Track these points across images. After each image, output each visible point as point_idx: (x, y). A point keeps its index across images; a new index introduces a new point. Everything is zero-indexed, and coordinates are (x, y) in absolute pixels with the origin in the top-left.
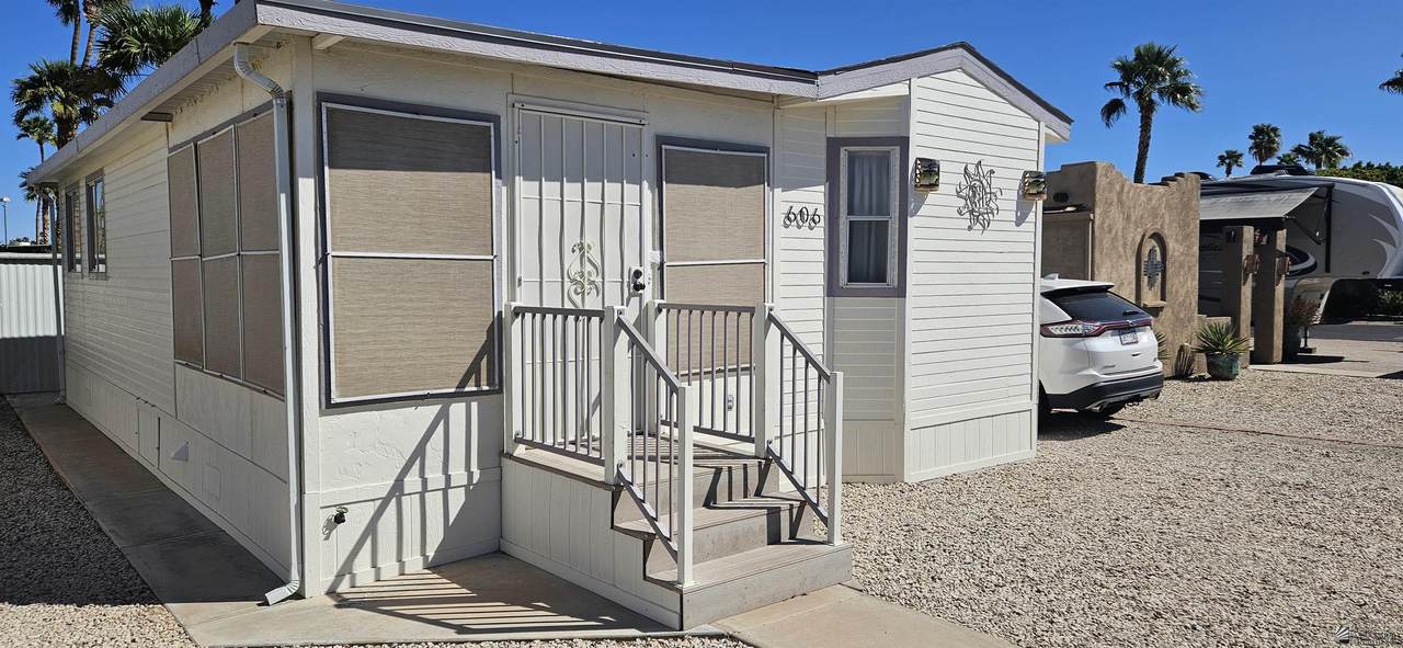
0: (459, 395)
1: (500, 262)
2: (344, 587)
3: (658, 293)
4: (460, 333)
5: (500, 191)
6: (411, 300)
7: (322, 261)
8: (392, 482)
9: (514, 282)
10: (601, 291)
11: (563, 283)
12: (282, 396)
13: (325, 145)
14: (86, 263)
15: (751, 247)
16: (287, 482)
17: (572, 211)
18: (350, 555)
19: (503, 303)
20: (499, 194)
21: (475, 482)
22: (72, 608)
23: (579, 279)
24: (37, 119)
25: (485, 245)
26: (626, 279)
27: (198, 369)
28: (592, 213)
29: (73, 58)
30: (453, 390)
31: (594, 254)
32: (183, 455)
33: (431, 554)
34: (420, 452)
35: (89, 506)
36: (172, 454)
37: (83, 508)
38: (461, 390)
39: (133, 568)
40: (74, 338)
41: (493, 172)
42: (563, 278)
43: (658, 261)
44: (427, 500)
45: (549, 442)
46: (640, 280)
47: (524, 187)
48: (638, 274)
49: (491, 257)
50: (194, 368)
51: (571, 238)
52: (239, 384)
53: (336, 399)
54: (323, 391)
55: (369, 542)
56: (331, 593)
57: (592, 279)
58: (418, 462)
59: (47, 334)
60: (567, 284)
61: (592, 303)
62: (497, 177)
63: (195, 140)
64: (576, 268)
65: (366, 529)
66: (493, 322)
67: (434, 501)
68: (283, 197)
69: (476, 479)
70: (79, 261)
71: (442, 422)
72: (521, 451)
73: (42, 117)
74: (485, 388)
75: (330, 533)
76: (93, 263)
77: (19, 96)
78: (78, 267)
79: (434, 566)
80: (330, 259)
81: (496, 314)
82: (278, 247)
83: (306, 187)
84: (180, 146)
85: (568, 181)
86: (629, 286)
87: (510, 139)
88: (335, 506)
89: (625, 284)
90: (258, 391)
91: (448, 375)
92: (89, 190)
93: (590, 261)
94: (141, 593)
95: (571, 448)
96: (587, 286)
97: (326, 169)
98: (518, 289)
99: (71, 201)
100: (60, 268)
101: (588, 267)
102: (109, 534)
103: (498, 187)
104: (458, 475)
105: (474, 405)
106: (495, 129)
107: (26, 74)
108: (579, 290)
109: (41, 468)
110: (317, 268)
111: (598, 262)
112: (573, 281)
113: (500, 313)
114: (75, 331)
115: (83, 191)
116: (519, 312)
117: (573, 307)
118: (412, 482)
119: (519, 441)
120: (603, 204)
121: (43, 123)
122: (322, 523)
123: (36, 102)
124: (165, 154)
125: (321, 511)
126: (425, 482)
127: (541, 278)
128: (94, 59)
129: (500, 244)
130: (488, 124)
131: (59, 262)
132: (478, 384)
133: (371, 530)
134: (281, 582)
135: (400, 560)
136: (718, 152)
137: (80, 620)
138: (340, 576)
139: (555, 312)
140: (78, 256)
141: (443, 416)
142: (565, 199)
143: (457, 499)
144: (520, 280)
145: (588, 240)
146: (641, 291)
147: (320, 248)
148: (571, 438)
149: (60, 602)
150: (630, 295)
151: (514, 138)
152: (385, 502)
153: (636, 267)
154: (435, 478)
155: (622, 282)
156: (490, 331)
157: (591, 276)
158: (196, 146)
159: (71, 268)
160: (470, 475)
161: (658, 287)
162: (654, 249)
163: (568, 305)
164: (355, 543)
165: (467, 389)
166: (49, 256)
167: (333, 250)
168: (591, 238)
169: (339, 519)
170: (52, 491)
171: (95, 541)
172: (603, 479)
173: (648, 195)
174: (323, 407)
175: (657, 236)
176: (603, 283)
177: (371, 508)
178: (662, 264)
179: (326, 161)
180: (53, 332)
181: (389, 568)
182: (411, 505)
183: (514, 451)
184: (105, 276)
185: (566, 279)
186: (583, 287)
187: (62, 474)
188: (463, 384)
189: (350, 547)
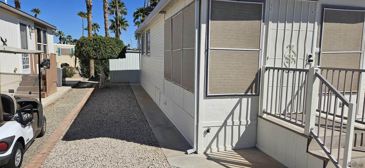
0: (245, 96)
1: (262, 51)
2: (208, 152)
3: (317, 63)
4: (247, 75)
5: (264, 27)
6: (233, 64)
7: (207, 51)
8: (224, 121)
9: (266, 58)
10: (296, 62)
11: (282, 59)
12: (193, 92)
13: (210, 13)
14: (146, 53)
15: (356, 46)
16: (194, 118)
17: (288, 33)
18: (211, 143)
19: (261, 66)
20: (263, 28)
21: (249, 124)
22: (139, 144)
23: (288, 58)
24: (138, 22)
25: (257, 46)
26: (306, 58)
27: (170, 81)
28: (295, 34)
29: (145, 6)
30: (244, 94)
31: (295, 49)
32: (165, 103)
33: (234, 145)
34: (232, 113)
35: (144, 114)
36: (163, 103)
37: (143, 114)
38: (246, 94)
39: (154, 134)
40: (143, 70)
41: (262, 20)
42: (283, 57)
43: (318, 51)
44: (234, 128)
45: (273, 113)
46: (311, 59)
47: (272, 25)
48: (310, 56)
49: (259, 50)
50: (169, 81)
51: (287, 43)
52: (180, 86)
53: (209, 94)
54: (205, 92)
55: (216, 139)
56: (205, 153)
57: (293, 58)
58: (231, 116)
59: (138, 69)
60: (284, 59)
61: (293, 66)
62: (263, 22)
63: (171, 17)
64: (288, 54)
65: (215, 135)
66: (258, 72)
67: (236, 128)
68: (197, 30)
69: (249, 123)
70: (144, 52)
71: (239, 104)
72: (265, 116)
73: (139, 21)
74: (254, 94)
75: (205, 135)
76: (147, 53)
77: (134, 15)
78: (144, 54)
79: (235, 149)
80: (209, 49)
81: (259, 69)
82: (194, 46)
83: (204, 27)
84: (168, 20)
85: (287, 23)
86: (306, 61)
87: (268, 8)
88: (207, 127)
89: (305, 60)
90: (186, 89)
91: (242, 89)
92: (147, 34)
93: (293, 51)
94: (155, 143)
95: (283, 117)
96: (291, 60)
97: (210, 20)
98: (267, 61)
99: (143, 37)
100: (141, 54)
101: (292, 54)
102: (149, 123)
103: (263, 25)
104: (243, 121)
105: (250, 99)
106: (264, 5)
107: (136, 11)
108: (288, 62)
109: (135, 102)
110: (205, 53)
111: (296, 51)
112: (286, 58)
113: (260, 69)
114: (143, 69)
115: (146, 35)
116: (267, 69)
117: (285, 67)
118: (229, 122)
119: (264, 112)
120: (299, 31)
121: (139, 22)
122: (203, 132)
123: (137, 17)
124: (164, 23)
125: (203, 128)
126: (233, 122)
127: (275, 57)
128: (149, 5)
129: (262, 45)
130: (261, 3)
131: (140, 53)
132: (252, 92)
133: (217, 135)
134: (191, 148)
135: (225, 146)
136: (346, 10)
137: (141, 149)
138: (208, 148)
139: (279, 69)
140: (144, 51)
141: (240, 102)
142: (286, 29)
143: (243, 129)
144: (268, 58)
145: (293, 44)
146: (311, 63)
147: (206, 46)
148: (282, 113)
149: (137, 142)
150: (307, 64)
151: (270, 8)
152: (221, 127)
153: (310, 54)
154: (236, 121)
155: (304, 59)
156: (257, 75)
157: (293, 56)
158: (172, 19)
159: (143, 54)
160: (247, 122)
161: (317, 61)
162: (317, 47)
163: (284, 67)
164: (212, 139)
165: (248, 94)
166: (139, 51)
167: (210, 47)
168: (294, 43)
169: (208, 131)
170: (137, 108)
171: (145, 124)
172: (304, 133)
173: (316, 27)
174: (205, 97)
175: (319, 42)
176: (297, 59)
177: (217, 129)
178: (320, 53)
179: (210, 18)
180: (139, 69)
181: (222, 148)
182: (229, 129)
183: (263, 116)
184: (149, 56)
185: (284, 58)
186: (290, 60)
187: (139, 104)
188: (247, 92)
189: (211, 140)
